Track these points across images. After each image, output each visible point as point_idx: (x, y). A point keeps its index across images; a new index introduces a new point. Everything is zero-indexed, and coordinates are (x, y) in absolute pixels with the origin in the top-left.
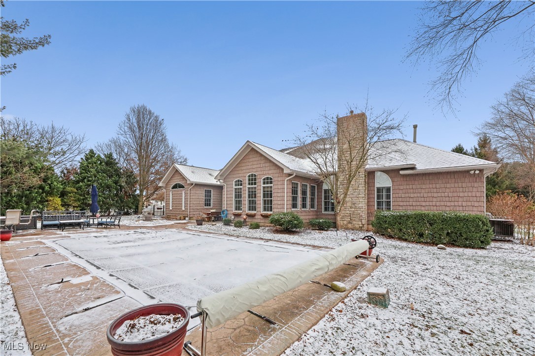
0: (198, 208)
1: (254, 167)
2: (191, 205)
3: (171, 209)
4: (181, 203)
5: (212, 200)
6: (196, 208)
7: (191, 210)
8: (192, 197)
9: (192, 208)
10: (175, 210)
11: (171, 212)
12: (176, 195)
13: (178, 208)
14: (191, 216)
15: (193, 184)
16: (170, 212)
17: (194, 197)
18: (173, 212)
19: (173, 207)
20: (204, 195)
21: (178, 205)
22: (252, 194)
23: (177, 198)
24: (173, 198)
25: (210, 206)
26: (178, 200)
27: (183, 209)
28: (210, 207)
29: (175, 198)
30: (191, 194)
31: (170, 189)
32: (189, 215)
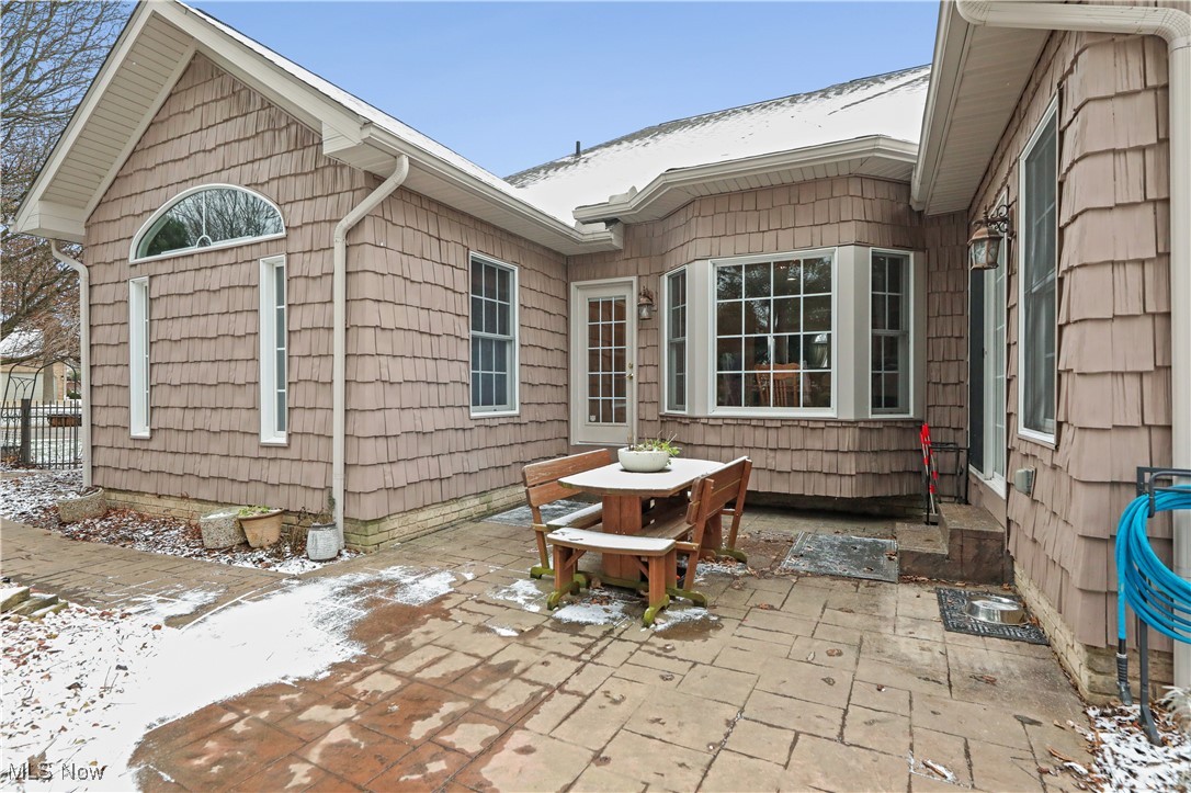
0: (429, 421)
2: (368, 396)
3: (140, 429)
4: (241, 373)
5: (515, 357)
6: (409, 421)
7: (370, 451)
8: (369, 314)
9: (369, 425)
10: (178, 442)
11: (146, 462)
12: (184, 306)
13: (216, 421)
14: (368, 509)
15: (376, 180)
16: (126, 460)
17: (388, 316)
18: (165, 462)
19: (162, 419)
20: (467, 310)
21: (207, 397)
23: (195, 327)
24: (162, 330)
25: (502, 401)
26: (205, 350)
27: (271, 435)
28: (502, 412)
29: (177, 330)
30: (368, 286)
31: (132, 260)
32: (338, 495)
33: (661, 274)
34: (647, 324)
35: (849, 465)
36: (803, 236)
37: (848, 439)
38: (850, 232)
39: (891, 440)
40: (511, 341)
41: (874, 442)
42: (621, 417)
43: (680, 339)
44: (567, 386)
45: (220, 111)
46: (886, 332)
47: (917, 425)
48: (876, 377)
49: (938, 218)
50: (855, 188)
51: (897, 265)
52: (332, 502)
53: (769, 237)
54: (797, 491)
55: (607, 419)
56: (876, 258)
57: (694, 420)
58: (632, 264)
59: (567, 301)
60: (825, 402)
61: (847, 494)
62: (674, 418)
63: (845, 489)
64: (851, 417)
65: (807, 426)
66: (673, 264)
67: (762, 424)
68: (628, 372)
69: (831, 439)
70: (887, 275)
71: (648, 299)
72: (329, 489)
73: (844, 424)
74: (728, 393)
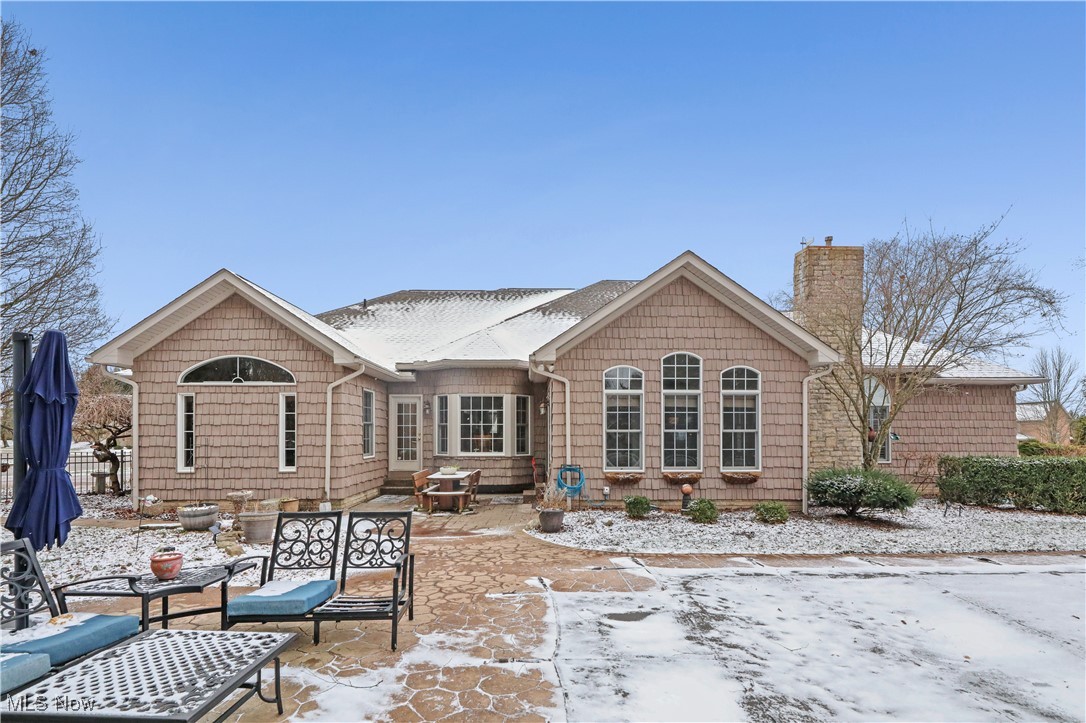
0: (352, 461)
1: (690, 333)
2: (339, 452)
3: (185, 469)
5: (373, 431)
7: (339, 472)
8: (340, 421)
9: (341, 462)
10: (218, 473)
11: (190, 484)
12: (224, 408)
13: (246, 464)
14: (341, 495)
16: (174, 485)
17: (345, 421)
19: (205, 462)
20: (363, 413)
21: (241, 451)
22: (682, 417)
23: (232, 419)
24: (203, 419)
26: (241, 430)
27: (284, 467)
29: (216, 421)
30: (340, 409)
31: (179, 383)
32: (327, 490)
33: (434, 394)
34: (428, 417)
35: (509, 473)
36: (493, 389)
37: (509, 464)
38: (509, 389)
39: (523, 464)
40: (372, 425)
41: (517, 464)
42: (414, 457)
43: (444, 424)
44: (388, 443)
45: (252, 323)
46: (521, 424)
47: (531, 457)
48: (518, 441)
49: (538, 384)
50: (511, 374)
51: (524, 401)
52: (325, 493)
53: (481, 387)
54: (491, 484)
55: (407, 458)
56: (518, 398)
57: (452, 458)
58: (420, 389)
59: (387, 404)
60: (501, 450)
61: (508, 483)
62: (441, 458)
63: (507, 482)
64: (510, 455)
65: (495, 459)
66: (442, 391)
67: (479, 459)
68: (418, 437)
69: (503, 464)
70: (521, 403)
71: (428, 404)
72: (324, 488)
73: (508, 458)
74: (465, 447)
